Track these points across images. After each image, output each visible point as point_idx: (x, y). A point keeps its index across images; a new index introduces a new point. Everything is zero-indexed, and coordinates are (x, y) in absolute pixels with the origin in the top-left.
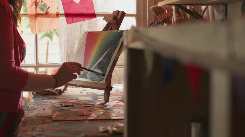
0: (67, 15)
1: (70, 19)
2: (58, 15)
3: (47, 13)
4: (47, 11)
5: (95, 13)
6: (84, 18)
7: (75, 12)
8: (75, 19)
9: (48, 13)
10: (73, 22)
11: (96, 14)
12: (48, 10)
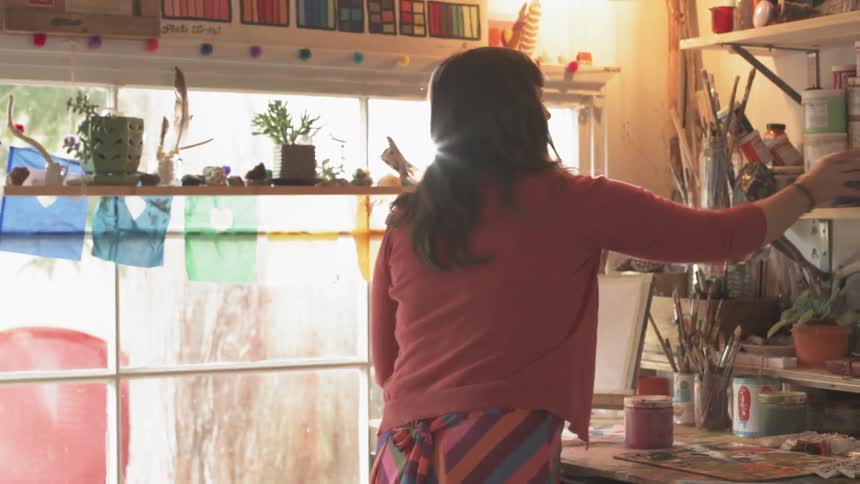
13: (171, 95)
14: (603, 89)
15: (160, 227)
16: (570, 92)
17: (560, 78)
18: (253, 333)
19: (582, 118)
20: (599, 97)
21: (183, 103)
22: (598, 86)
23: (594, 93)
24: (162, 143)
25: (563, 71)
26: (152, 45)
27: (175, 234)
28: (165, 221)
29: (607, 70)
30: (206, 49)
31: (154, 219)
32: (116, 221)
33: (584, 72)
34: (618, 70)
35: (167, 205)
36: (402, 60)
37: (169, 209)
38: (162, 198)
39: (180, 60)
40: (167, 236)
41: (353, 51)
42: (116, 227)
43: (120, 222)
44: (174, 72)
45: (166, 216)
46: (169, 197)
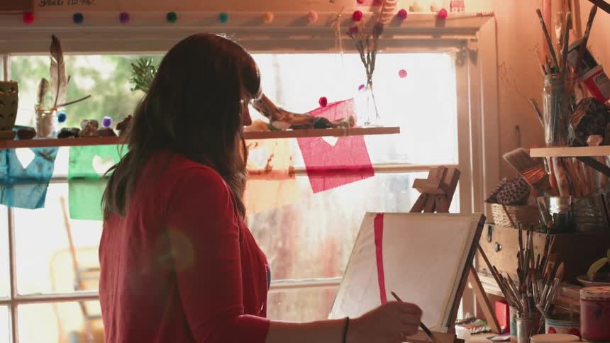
0: (311, 172)
1: (319, 180)
2: (292, 173)
3: (269, 169)
4: (267, 166)
5: (371, 165)
6: (348, 178)
7: (329, 164)
8: (329, 180)
9: (271, 170)
10: (324, 188)
11: (374, 166)
12: (271, 164)
13: (47, 59)
14: (477, 33)
15: (45, 173)
16: (444, 37)
17: (432, 25)
18: (280, 244)
19: (460, 61)
20: (472, 40)
21: (59, 66)
22: (473, 31)
23: (469, 38)
24: (41, 101)
25: (434, 19)
26: (28, 18)
27: (60, 179)
28: (50, 168)
29: (480, 15)
30: (78, 18)
31: (40, 166)
32: (8, 170)
33: (453, 19)
34: (492, 15)
35: (53, 155)
36: (267, 17)
37: (55, 158)
38: (49, 149)
39: (57, 29)
40: (50, 181)
41: (219, 12)
42: (8, 175)
43: (11, 170)
44: (51, 40)
45: (51, 164)
46: (55, 148)
